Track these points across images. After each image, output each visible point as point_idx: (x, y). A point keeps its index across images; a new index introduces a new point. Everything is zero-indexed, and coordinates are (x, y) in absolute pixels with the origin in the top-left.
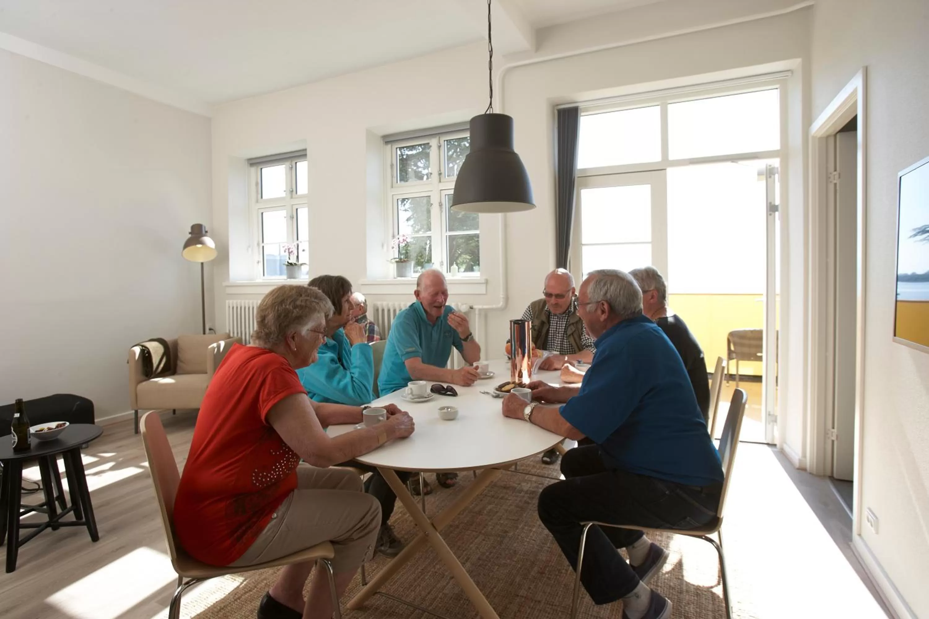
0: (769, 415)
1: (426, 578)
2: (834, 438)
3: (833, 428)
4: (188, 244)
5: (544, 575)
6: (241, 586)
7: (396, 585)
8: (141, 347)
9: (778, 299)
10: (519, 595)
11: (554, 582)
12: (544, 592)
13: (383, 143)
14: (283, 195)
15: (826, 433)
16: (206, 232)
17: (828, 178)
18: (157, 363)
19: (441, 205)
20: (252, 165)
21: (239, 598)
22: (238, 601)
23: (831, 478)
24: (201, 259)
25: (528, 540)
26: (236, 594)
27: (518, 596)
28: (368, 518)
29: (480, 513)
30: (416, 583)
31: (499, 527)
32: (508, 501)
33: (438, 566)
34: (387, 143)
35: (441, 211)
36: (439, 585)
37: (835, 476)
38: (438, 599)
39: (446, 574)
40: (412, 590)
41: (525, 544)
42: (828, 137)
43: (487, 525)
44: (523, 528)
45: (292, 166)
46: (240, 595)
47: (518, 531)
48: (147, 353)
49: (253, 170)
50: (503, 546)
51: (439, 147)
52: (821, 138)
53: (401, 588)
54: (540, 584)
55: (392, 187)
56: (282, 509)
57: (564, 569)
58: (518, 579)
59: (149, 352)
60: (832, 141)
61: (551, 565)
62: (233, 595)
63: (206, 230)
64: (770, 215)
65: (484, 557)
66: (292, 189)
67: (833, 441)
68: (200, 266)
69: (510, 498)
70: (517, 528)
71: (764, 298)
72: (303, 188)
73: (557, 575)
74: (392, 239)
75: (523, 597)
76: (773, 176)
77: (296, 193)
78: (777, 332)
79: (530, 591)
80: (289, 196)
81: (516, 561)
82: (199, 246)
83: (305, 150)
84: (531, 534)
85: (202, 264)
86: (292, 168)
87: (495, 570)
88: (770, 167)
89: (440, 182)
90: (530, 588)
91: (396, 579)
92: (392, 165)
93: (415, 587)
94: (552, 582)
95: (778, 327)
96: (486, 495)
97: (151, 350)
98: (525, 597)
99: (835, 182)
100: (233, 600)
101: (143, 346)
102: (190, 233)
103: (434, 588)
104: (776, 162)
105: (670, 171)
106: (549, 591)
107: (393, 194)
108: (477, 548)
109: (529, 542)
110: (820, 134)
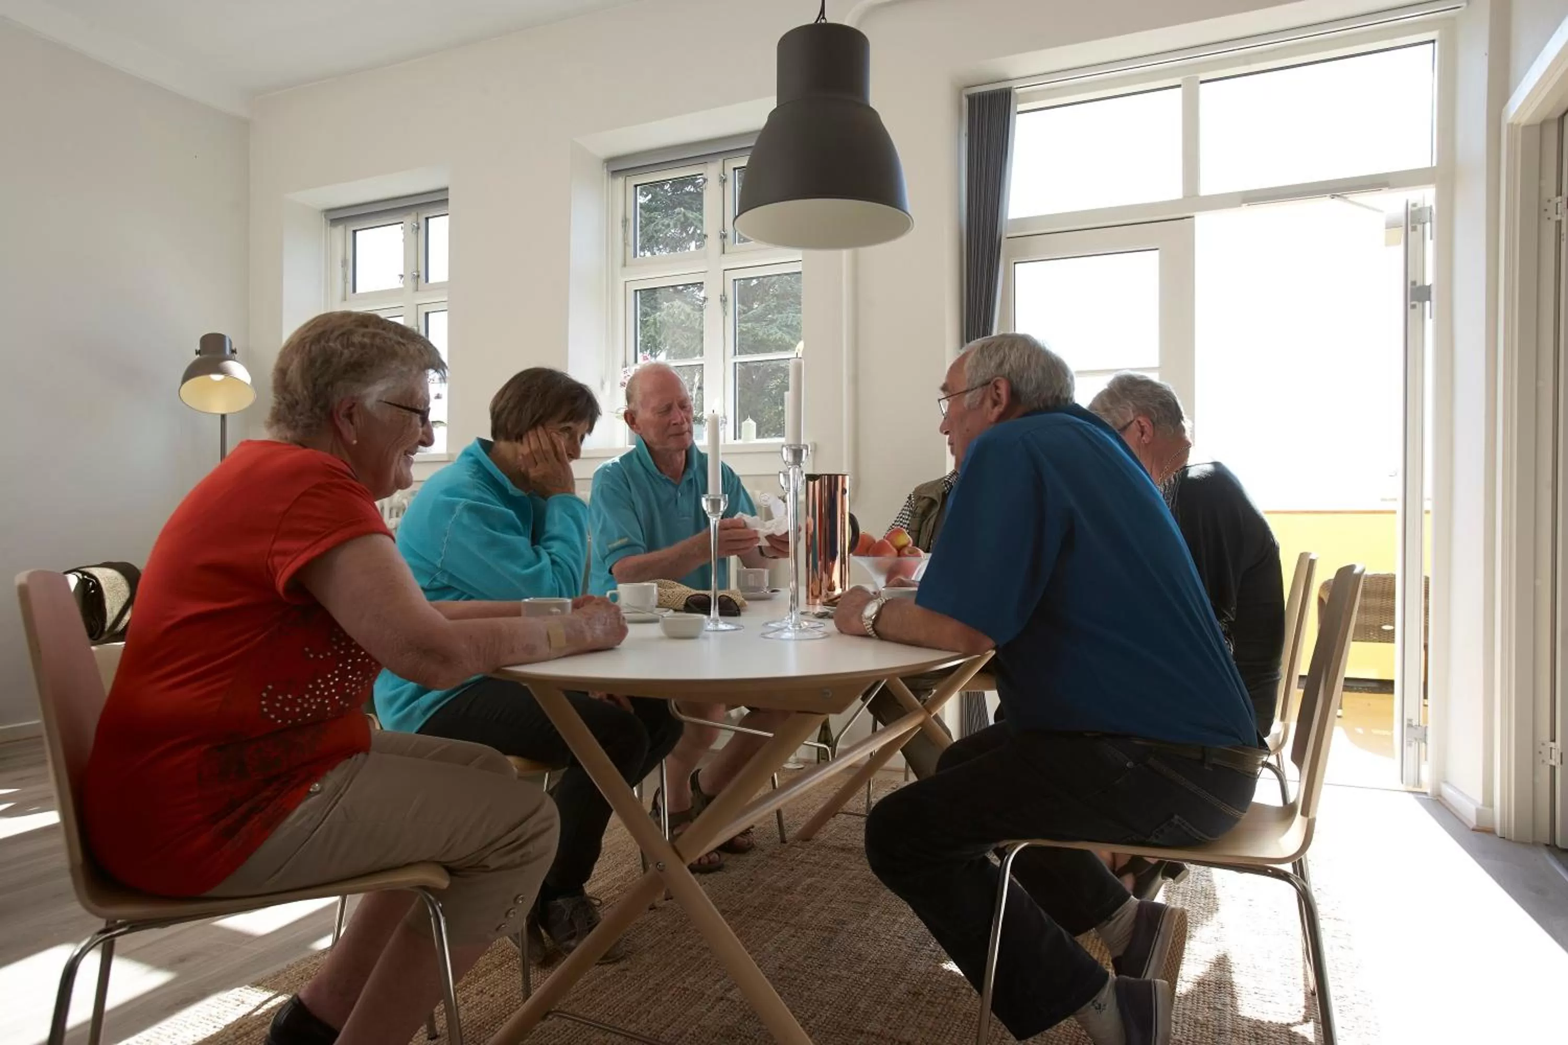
0: (1410, 726)
1: (664, 999)
2: (1556, 761)
3: (1554, 740)
4: (193, 372)
5: (921, 997)
6: (255, 1014)
7: (597, 1010)
8: (80, 575)
9: (1428, 520)
10: (865, 1030)
11: (943, 1010)
12: (920, 1027)
13: (608, 175)
14: (397, 284)
15: (1536, 753)
16: (234, 351)
17: (1542, 210)
18: (116, 612)
19: (724, 300)
20: (335, 222)
21: (247, 1034)
22: (245, 1039)
23: (1552, 847)
24: (219, 407)
25: (888, 937)
26: (241, 1027)
27: (862, 1032)
28: (530, 827)
29: (788, 889)
30: (641, 1008)
31: (825, 914)
32: (847, 872)
33: (691, 979)
34: (615, 173)
35: (725, 313)
36: (691, 1012)
37: (1558, 842)
38: (687, 1035)
39: (709, 992)
40: (630, 1020)
41: (883, 943)
42: (1543, 125)
43: (800, 910)
44: (877, 917)
45: (418, 224)
46: (249, 1029)
47: (867, 921)
48: (92, 588)
49: (339, 231)
50: (834, 947)
51: (724, 181)
52: (1527, 128)
53: (606, 1016)
54: (911, 1012)
55: (625, 265)
56: (333, 778)
57: (963, 988)
58: (862, 1005)
59: (97, 586)
60: (1552, 134)
61: (937, 981)
62: (236, 1027)
63: (233, 348)
64: (1414, 307)
65: (793, 965)
66: (418, 271)
67: (1553, 768)
68: (219, 418)
69: (852, 867)
70: (866, 916)
71: (1399, 516)
72: (439, 271)
73: (949, 999)
74: (623, 367)
75: (873, 1034)
76: (1419, 227)
77: (427, 280)
78: (1427, 579)
79: (889, 1025)
80: (411, 284)
81: (860, 973)
82: (217, 377)
83: (447, 189)
84: (897, 926)
85: (223, 417)
86: (418, 228)
87: (813, 987)
88: (1415, 209)
89: (724, 253)
90: (888, 1019)
91: (598, 1000)
92: (625, 221)
93: (639, 1015)
94: (939, 1009)
95: (1428, 571)
96: (802, 862)
97: (102, 582)
98: (879, 1035)
99: (1559, 217)
100: (232, 1037)
101: (84, 573)
102: (197, 353)
103: (679, 1016)
104: (1426, 196)
105: (1203, 222)
106: (930, 1025)
107: (627, 279)
108: (778, 949)
109: (889, 942)
110: (1524, 119)
